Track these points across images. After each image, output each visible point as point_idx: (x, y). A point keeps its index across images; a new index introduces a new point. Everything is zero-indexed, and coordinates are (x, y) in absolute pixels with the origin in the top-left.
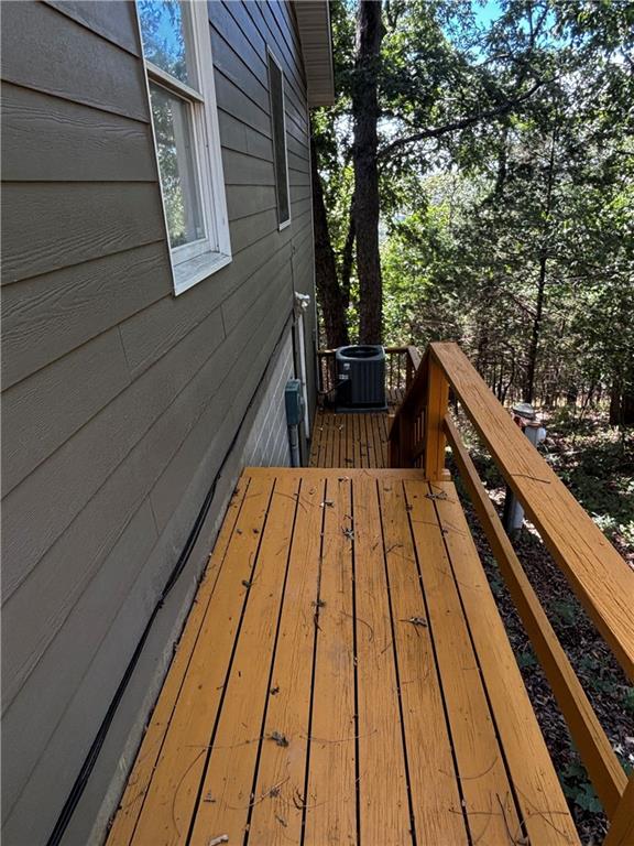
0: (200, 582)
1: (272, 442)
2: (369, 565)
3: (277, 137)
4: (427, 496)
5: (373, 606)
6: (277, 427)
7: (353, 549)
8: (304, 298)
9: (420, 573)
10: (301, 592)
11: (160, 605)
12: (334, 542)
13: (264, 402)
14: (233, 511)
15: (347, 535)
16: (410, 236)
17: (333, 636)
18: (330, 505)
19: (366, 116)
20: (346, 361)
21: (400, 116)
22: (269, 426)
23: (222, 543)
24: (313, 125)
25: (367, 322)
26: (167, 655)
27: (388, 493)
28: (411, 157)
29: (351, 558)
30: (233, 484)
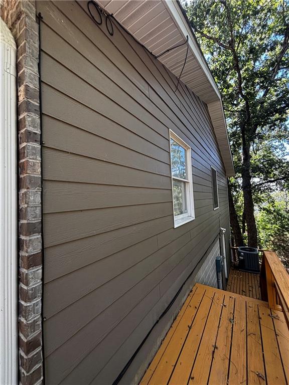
0: (174, 320)
1: (209, 276)
2: (239, 338)
3: (214, 186)
4: (269, 315)
5: (239, 358)
6: (211, 271)
7: (232, 328)
8: (224, 230)
9: (263, 351)
10: (209, 339)
11: (157, 322)
12: (225, 322)
13: (206, 262)
14: (189, 298)
15: (231, 321)
16: (269, 212)
17: (220, 365)
18: (225, 306)
19: (247, 178)
20: (242, 252)
21: (259, 177)
22: (208, 270)
23: (184, 308)
24: (228, 181)
25: (251, 239)
26: (159, 343)
27: (250, 309)
28: (266, 188)
29: (231, 332)
30: (191, 288)
